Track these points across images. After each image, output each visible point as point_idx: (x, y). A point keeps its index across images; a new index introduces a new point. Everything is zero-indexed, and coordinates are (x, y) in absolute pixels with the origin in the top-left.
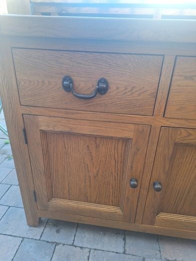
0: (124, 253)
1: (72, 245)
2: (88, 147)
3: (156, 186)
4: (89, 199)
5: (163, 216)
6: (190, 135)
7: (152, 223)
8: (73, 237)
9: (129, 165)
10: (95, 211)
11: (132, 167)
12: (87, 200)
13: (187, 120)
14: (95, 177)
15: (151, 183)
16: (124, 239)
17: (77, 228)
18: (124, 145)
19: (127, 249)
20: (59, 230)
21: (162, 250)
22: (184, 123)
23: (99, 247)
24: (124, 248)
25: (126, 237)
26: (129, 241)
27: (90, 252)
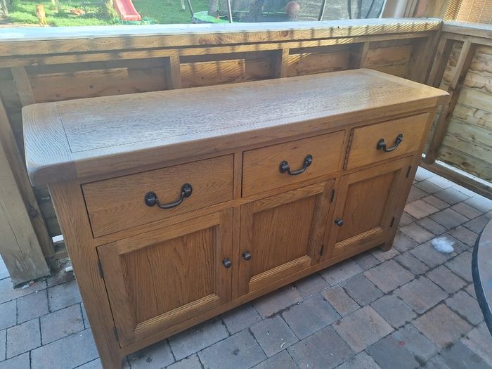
0: (230, 335)
1: (176, 362)
2: (175, 249)
3: (246, 256)
4: (181, 302)
5: (254, 279)
6: (263, 203)
7: (247, 291)
8: (171, 354)
9: (219, 247)
10: (191, 311)
11: (222, 249)
12: (180, 304)
13: (259, 194)
14: (185, 276)
15: (241, 255)
16: (223, 323)
17: (168, 344)
18: (211, 233)
19: (231, 330)
20: (149, 359)
21: (260, 312)
22: (257, 197)
23: (204, 346)
24: (228, 331)
25: (224, 320)
26: (228, 322)
27: (197, 356)
